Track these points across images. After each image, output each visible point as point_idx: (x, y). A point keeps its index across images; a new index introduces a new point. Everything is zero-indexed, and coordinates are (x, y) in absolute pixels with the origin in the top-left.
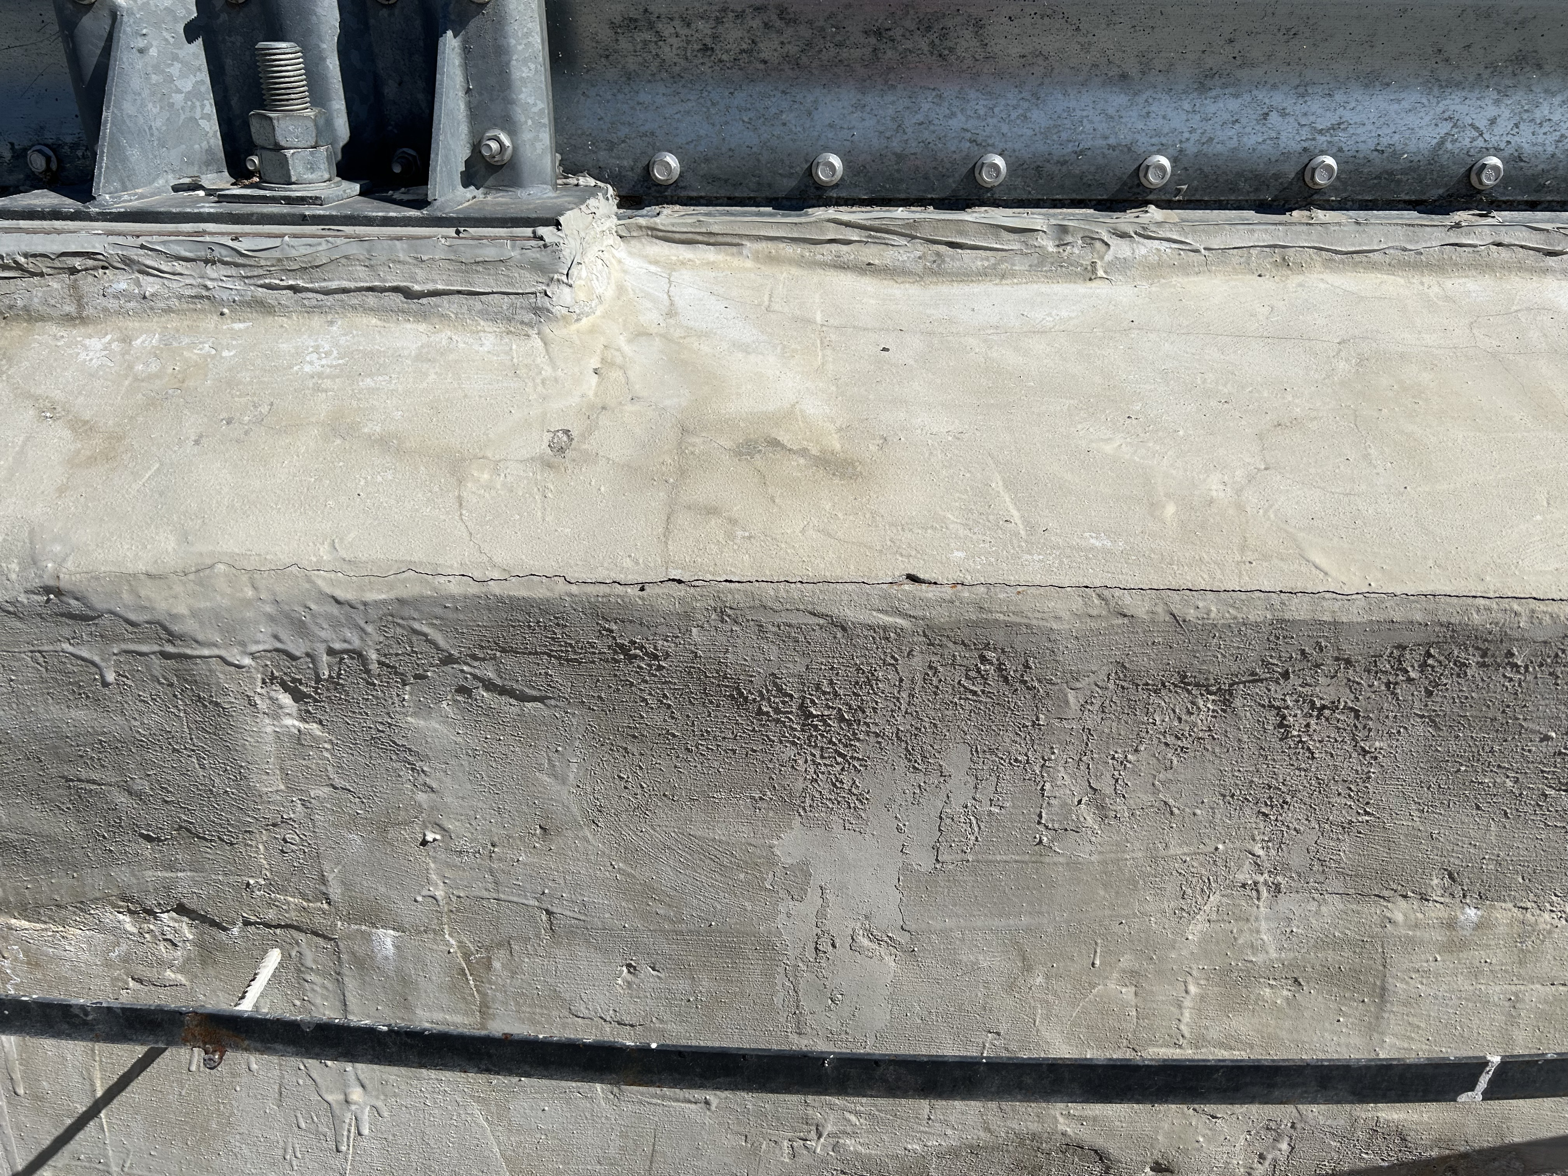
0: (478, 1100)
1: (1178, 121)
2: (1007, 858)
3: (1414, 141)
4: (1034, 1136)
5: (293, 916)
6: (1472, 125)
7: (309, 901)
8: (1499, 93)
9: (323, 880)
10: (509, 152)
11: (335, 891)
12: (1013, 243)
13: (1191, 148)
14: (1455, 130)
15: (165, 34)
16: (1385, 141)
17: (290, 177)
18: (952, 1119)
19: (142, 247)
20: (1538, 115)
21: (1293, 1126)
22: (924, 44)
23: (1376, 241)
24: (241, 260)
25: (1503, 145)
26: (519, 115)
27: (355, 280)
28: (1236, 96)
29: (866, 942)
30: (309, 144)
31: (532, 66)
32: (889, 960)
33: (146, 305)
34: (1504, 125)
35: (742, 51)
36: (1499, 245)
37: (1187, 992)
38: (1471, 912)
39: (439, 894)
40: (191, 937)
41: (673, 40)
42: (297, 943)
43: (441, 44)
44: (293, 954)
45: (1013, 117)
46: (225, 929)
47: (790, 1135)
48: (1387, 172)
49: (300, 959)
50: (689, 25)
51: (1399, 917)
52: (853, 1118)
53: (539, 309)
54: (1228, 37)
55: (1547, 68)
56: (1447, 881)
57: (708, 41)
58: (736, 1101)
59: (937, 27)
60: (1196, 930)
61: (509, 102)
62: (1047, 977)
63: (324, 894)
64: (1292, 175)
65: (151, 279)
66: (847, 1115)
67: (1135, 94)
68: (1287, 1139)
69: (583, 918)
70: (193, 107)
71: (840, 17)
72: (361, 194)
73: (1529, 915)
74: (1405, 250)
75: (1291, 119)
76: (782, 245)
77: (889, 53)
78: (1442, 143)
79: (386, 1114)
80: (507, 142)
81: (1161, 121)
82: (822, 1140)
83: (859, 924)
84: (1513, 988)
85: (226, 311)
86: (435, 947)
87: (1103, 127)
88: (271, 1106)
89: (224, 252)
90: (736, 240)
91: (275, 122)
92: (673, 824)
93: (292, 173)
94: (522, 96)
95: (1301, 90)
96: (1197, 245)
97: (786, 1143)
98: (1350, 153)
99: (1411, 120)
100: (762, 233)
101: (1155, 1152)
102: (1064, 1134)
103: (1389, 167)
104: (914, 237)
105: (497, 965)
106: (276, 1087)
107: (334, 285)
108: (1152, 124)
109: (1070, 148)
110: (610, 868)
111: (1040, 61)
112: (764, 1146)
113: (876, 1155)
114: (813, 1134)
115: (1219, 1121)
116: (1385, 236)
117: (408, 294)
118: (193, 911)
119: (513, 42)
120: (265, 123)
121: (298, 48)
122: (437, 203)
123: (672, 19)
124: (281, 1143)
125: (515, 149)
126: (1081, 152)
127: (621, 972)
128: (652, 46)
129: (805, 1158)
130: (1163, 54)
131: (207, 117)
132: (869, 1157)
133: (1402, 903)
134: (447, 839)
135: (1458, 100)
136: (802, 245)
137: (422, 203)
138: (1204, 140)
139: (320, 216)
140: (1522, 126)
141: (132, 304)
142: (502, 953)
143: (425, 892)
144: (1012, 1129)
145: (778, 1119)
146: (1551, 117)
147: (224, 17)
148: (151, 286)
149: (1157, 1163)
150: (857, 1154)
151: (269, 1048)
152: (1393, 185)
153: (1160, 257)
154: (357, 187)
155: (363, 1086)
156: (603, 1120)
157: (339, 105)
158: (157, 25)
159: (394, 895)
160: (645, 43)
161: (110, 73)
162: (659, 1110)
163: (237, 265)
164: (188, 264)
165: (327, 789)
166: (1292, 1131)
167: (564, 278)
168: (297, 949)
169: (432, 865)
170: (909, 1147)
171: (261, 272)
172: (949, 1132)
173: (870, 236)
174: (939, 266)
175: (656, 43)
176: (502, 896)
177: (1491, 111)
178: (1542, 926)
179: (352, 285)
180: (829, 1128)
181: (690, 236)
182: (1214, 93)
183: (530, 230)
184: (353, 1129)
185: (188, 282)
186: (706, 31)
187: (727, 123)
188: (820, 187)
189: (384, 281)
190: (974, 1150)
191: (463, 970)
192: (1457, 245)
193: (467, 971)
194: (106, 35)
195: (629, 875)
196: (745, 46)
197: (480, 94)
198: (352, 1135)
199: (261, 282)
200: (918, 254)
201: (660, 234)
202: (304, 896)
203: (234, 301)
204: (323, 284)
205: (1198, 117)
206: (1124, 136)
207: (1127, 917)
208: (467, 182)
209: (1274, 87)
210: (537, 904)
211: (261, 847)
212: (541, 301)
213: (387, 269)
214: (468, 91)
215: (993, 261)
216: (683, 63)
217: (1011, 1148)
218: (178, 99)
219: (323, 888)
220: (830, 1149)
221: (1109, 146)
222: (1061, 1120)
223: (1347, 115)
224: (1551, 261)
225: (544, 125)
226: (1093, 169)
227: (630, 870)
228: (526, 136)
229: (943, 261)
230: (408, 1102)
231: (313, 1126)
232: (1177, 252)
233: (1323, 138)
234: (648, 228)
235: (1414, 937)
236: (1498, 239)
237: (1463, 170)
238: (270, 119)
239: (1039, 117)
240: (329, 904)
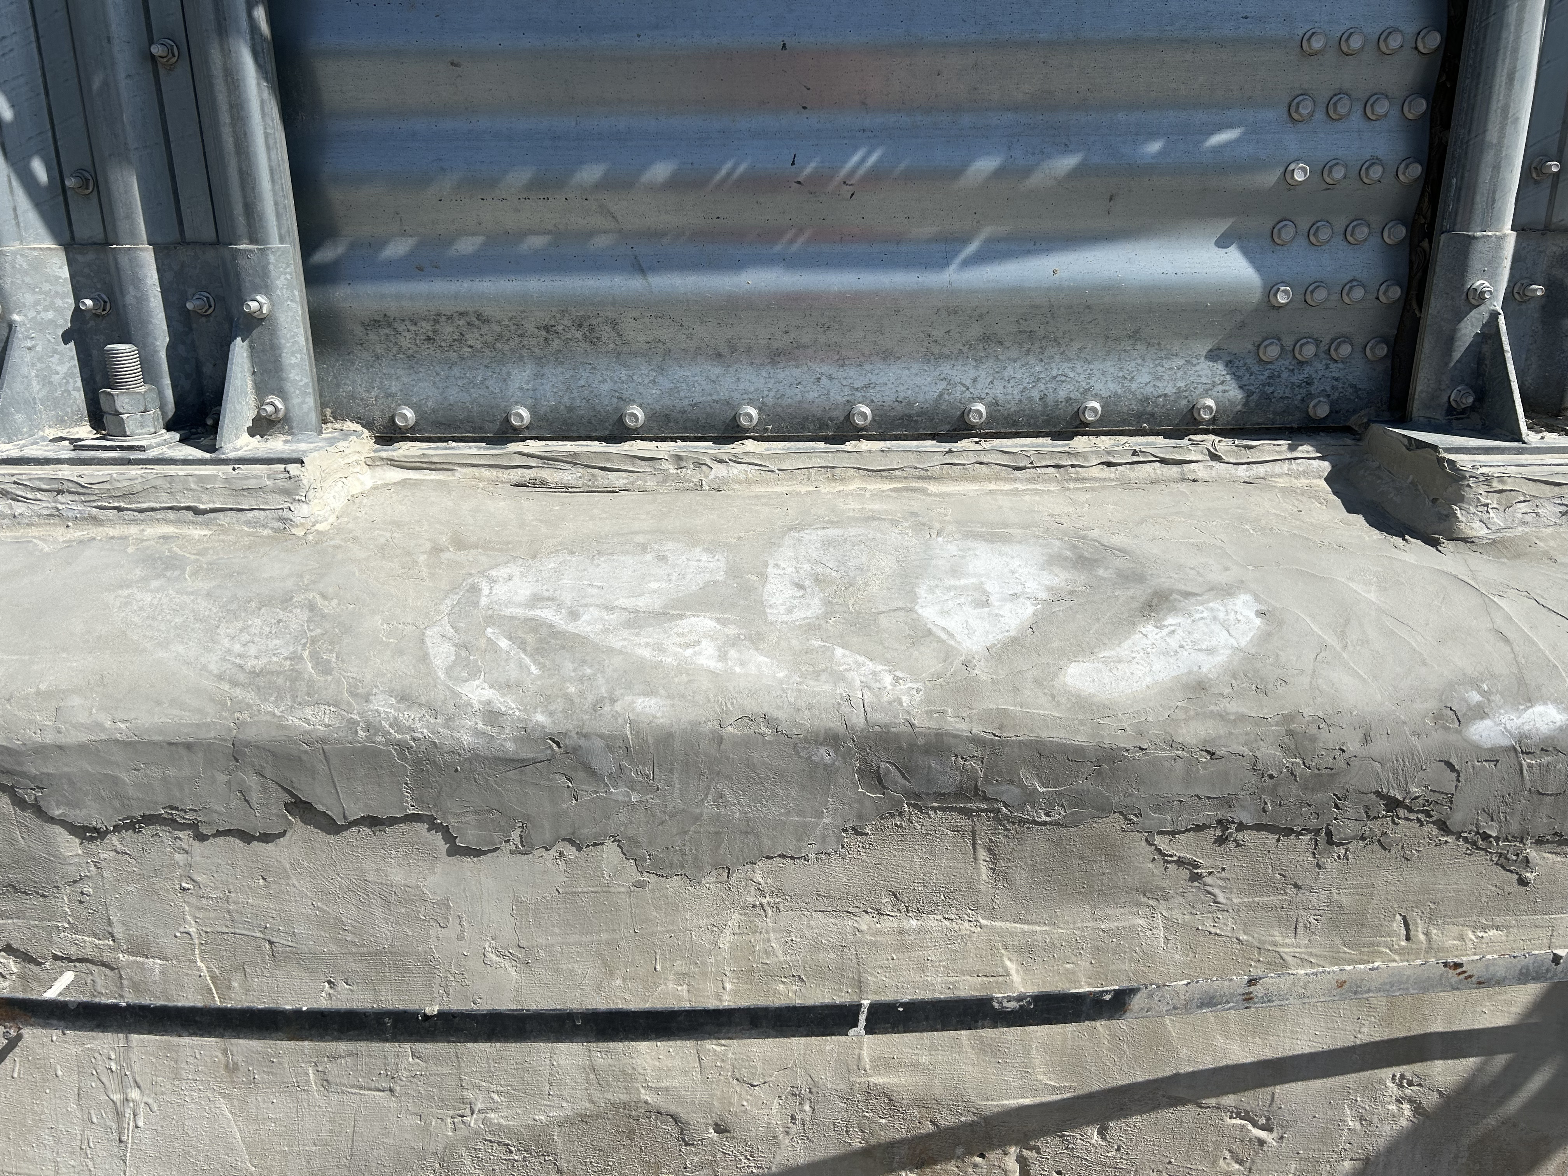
0: (225, 1096)
1: (760, 383)
2: (585, 889)
3: (922, 395)
4: (626, 1105)
5: (89, 952)
6: (960, 383)
7: (100, 939)
8: (976, 361)
9: (110, 923)
10: (281, 415)
11: (118, 931)
12: (645, 467)
13: (770, 401)
14: (949, 387)
15: (48, 336)
16: (902, 395)
17: (125, 432)
18: (566, 1093)
19: (15, 483)
20: (1006, 375)
21: (810, 1092)
22: (579, 335)
23: (895, 463)
24: (81, 490)
25: (984, 396)
26: (289, 387)
27: (160, 502)
28: (797, 367)
29: (494, 957)
30: (140, 410)
31: (299, 356)
32: (511, 970)
33: (15, 521)
34: (983, 382)
35: (455, 340)
36: (981, 463)
37: (724, 988)
38: (913, 922)
39: (192, 930)
40: (15, 970)
41: (406, 334)
42: (91, 973)
43: (232, 345)
44: (89, 981)
45: (646, 382)
46: (40, 964)
47: (451, 1113)
48: (906, 415)
49: (94, 986)
50: (416, 324)
51: (864, 927)
52: (496, 1097)
53: (285, 519)
54: (784, 330)
55: (1007, 344)
56: (894, 901)
57: (430, 334)
58: (412, 1088)
59: (585, 324)
60: (726, 941)
61: (281, 379)
62: (624, 980)
63: (110, 933)
64: (842, 418)
65: (20, 504)
66: (493, 1095)
67: (729, 366)
68: (808, 1102)
69: (295, 945)
70: (68, 383)
71: (519, 318)
72: (180, 441)
73: (954, 924)
74: (916, 468)
75: (836, 382)
76: (483, 470)
77: (556, 342)
78: (941, 395)
79: (156, 1108)
80: (280, 405)
81: (747, 384)
82: (475, 1116)
83: (488, 943)
84: (951, 979)
85: (70, 524)
86: (190, 972)
87: (709, 388)
88: (72, 1107)
89: (70, 485)
90: (451, 467)
91: (116, 397)
92: (354, 873)
93: (127, 429)
94: (291, 375)
95: (841, 362)
96: (772, 468)
97: (449, 1120)
98: (879, 404)
99: (919, 381)
100: (469, 462)
101: (714, 1115)
102: (646, 1103)
103: (907, 412)
104: (576, 464)
105: (235, 984)
106: (76, 1089)
107: (145, 505)
108: (742, 386)
109: (686, 402)
110: (312, 907)
111: (660, 345)
112: (433, 1123)
113: (514, 1125)
114: (468, 1112)
115: (756, 1088)
116: (902, 459)
117: (197, 511)
118: (18, 950)
119: (283, 341)
120: (109, 398)
121: (135, 348)
122: (221, 451)
123: (403, 320)
124: (79, 1137)
125: (287, 409)
126: (695, 405)
127: (324, 986)
128: (392, 338)
129: (463, 1131)
130: (742, 341)
131: (78, 390)
132: (508, 1127)
133: (867, 917)
134: (197, 888)
135: (948, 367)
136: (498, 470)
137: (212, 449)
138: (778, 396)
139: (140, 459)
140: (995, 383)
141: (6, 521)
142: (239, 975)
143: (182, 930)
144: (609, 1100)
145: (443, 1101)
146: (1015, 376)
147: (92, 323)
148: (19, 508)
149: (716, 1124)
150: (500, 1125)
151: (47, 1024)
152: (912, 423)
153: (747, 475)
154: (177, 436)
155: (139, 1087)
156: (317, 1108)
157: (167, 381)
158: (41, 331)
159: (160, 932)
160: (387, 335)
161: (5, 365)
162: (357, 1098)
163: (79, 494)
164: (46, 494)
165: (112, 854)
166: (810, 1095)
167: (303, 499)
168: (91, 977)
169: (187, 908)
170: (537, 1117)
171: (95, 498)
172: (564, 1104)
173: (545, 463)
174: (593, 483)
175: (394, 335)
176: (237, 931)
177: (972, 373)
178: (964, 932)
179: (158, 505)
180: (479, 1106)
181: (418, 464)
182: (781, 365)
183: (283, 466)
184: (131, 1124)
185: (45, 505)
186: (428, 328)
187: (447, 387)
188: (515, 429)
189: (181, 503)
190: (584, 1118)
191: (211, 990)
192: (952, 464)
193: (214, 991)
194: (5, 339)
195: (325, 911)
196: (456, 337)
197: (262, 374)
198: (131, 1127)
199: (95, 504)
200: (579, 474)
201: (396, 463)
202: (95, 935)
203: (76, 517)
204: (139, 505)
205: (773, 381)
206: (723, 395)
207: (674, 931)
208: (252, 432)
209: (822, 360)
210: (262, 936)
211: (65, 898)
212: (286, 514)
213: (182, 494)
214: (254, 373)
215: (631, 479)
216: (415, 348)
217: (610, 1116)
218: (56, 378)
219: (110, 929)
220: (481, 1122)
221: (714, 401)
222: (643, 1091)
223: (874, 379)
224: (1018, 474)
225: (309, 393)
226: (704, 416)
227: (325, 908)
228: (295, 401)
229: (596, 480)
230: (173, 1099)
231: (102, 1121)
232: (759, 472)
233: (860, 394)
234: (388, 459)
235: (876, 941)
236: (979, 460)
237: (959, 413)
238: (112, 395)
239: (665, 383)
240: (113, 941)
